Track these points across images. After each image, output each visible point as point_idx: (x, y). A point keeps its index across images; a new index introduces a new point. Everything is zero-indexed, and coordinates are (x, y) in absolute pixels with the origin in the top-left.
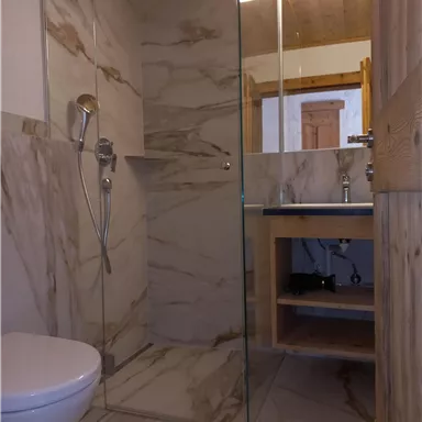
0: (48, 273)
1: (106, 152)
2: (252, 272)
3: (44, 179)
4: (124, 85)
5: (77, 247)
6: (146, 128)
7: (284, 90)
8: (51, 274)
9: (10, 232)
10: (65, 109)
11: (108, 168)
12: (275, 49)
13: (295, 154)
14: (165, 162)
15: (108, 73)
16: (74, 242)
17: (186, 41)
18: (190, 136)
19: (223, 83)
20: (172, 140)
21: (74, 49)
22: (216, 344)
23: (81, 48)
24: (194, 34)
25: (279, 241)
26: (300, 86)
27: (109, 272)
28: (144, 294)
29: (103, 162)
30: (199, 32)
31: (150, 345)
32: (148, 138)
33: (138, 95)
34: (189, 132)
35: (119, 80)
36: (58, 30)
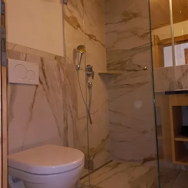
0: (64, 121)
1: (89, 71)
2: (160, 127)
3: (63, 80)
4: (98, 42)
5: (77, 110)
6: (107, 61)
7: (174, 42)
8: (65, 121)
9: (48, 101)
10: (72, 52)
11: (90, 78)
12: (169, 23)
13: (182, 66)
14: (117, 75)
15: (91, 37)
16: (76, 108)
17: (125, 20)
18: (128, 63)
19: (143, 36)
20: (119, 65)
21: (76, 27)
22: (143, 162)
23: (79, 26)
24: (129, 16)
25: (174, 108)
26: (183, 39)
27: (91, 123)
28: (108, 137)
29: (88, 75)
30: (131, 15)
31: (111, 161)
32: (108, 65)
33: (104, 46)
34: (127, 60)
35: (95, 40)
36: (69, 19)
